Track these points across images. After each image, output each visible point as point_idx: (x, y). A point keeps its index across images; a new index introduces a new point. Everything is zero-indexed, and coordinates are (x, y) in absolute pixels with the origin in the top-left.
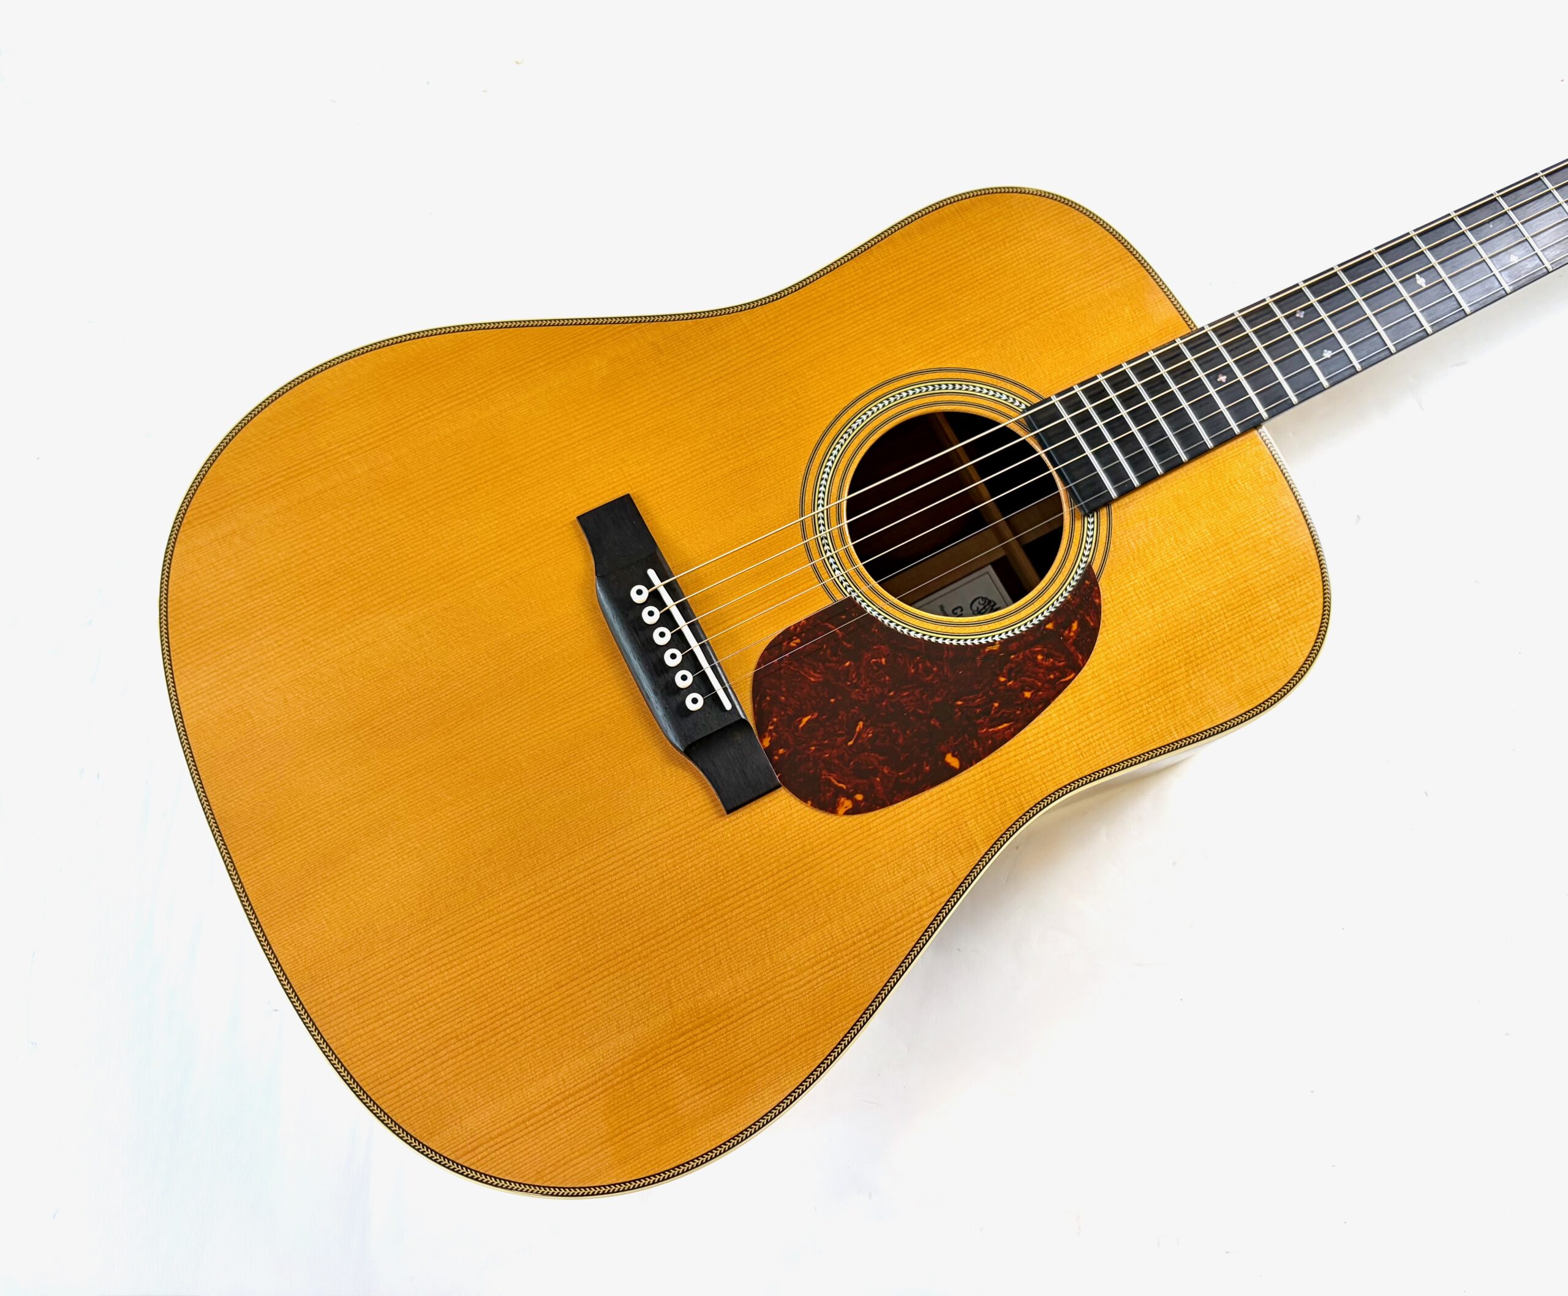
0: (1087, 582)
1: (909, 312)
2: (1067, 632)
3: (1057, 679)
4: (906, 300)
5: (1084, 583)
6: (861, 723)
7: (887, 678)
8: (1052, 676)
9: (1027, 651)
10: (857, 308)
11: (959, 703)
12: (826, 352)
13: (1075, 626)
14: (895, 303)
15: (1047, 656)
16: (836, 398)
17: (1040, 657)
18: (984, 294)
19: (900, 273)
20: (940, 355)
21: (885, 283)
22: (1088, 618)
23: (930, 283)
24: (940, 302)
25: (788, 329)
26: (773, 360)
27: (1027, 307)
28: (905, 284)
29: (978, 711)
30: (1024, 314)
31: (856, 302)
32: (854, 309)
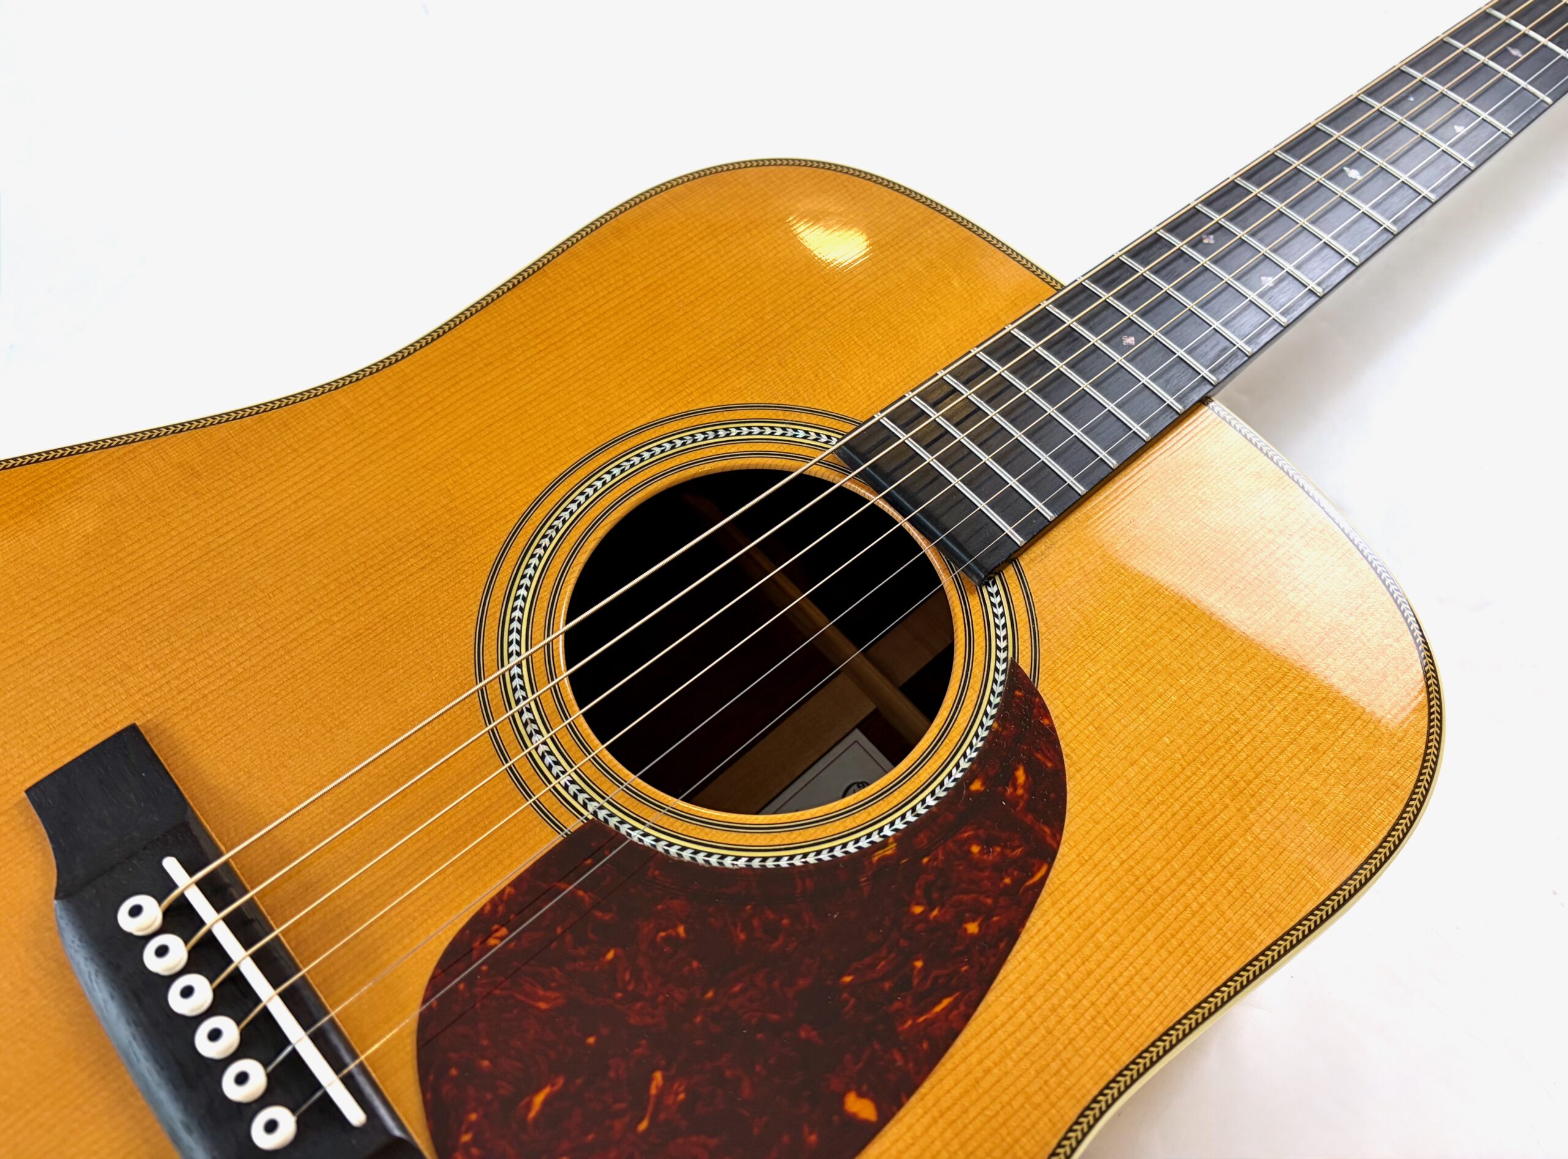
0: (1018, 693)
1: (621, 343)
2: (1009, 790)
3: (1018, 882)
4: (614, 327)
5: (1014, 696)
6: (658, 1076)
7: (695, 964)
8: (1007, 881)
9: (950, 844)
10: (534, 351)
11: (848, 979)
12: (490, 422)
13: (1021, 775)
14: (595, 335)
15: (987, 844)
16: (519, 488)
17: (975, 849)
18: (733, 300)
19: (597, 293)
20: (684, 394)
21: (575, 310)
22: (1039, 756)
23: (647, 300)
24: (667, 321)
25: (421, 401)
26: (399, 450)
27: (805, 306)
28: (607, 307)
29: (887, 985)
30: (803, 315)
31: (532, 344)
32: (529, 354)
